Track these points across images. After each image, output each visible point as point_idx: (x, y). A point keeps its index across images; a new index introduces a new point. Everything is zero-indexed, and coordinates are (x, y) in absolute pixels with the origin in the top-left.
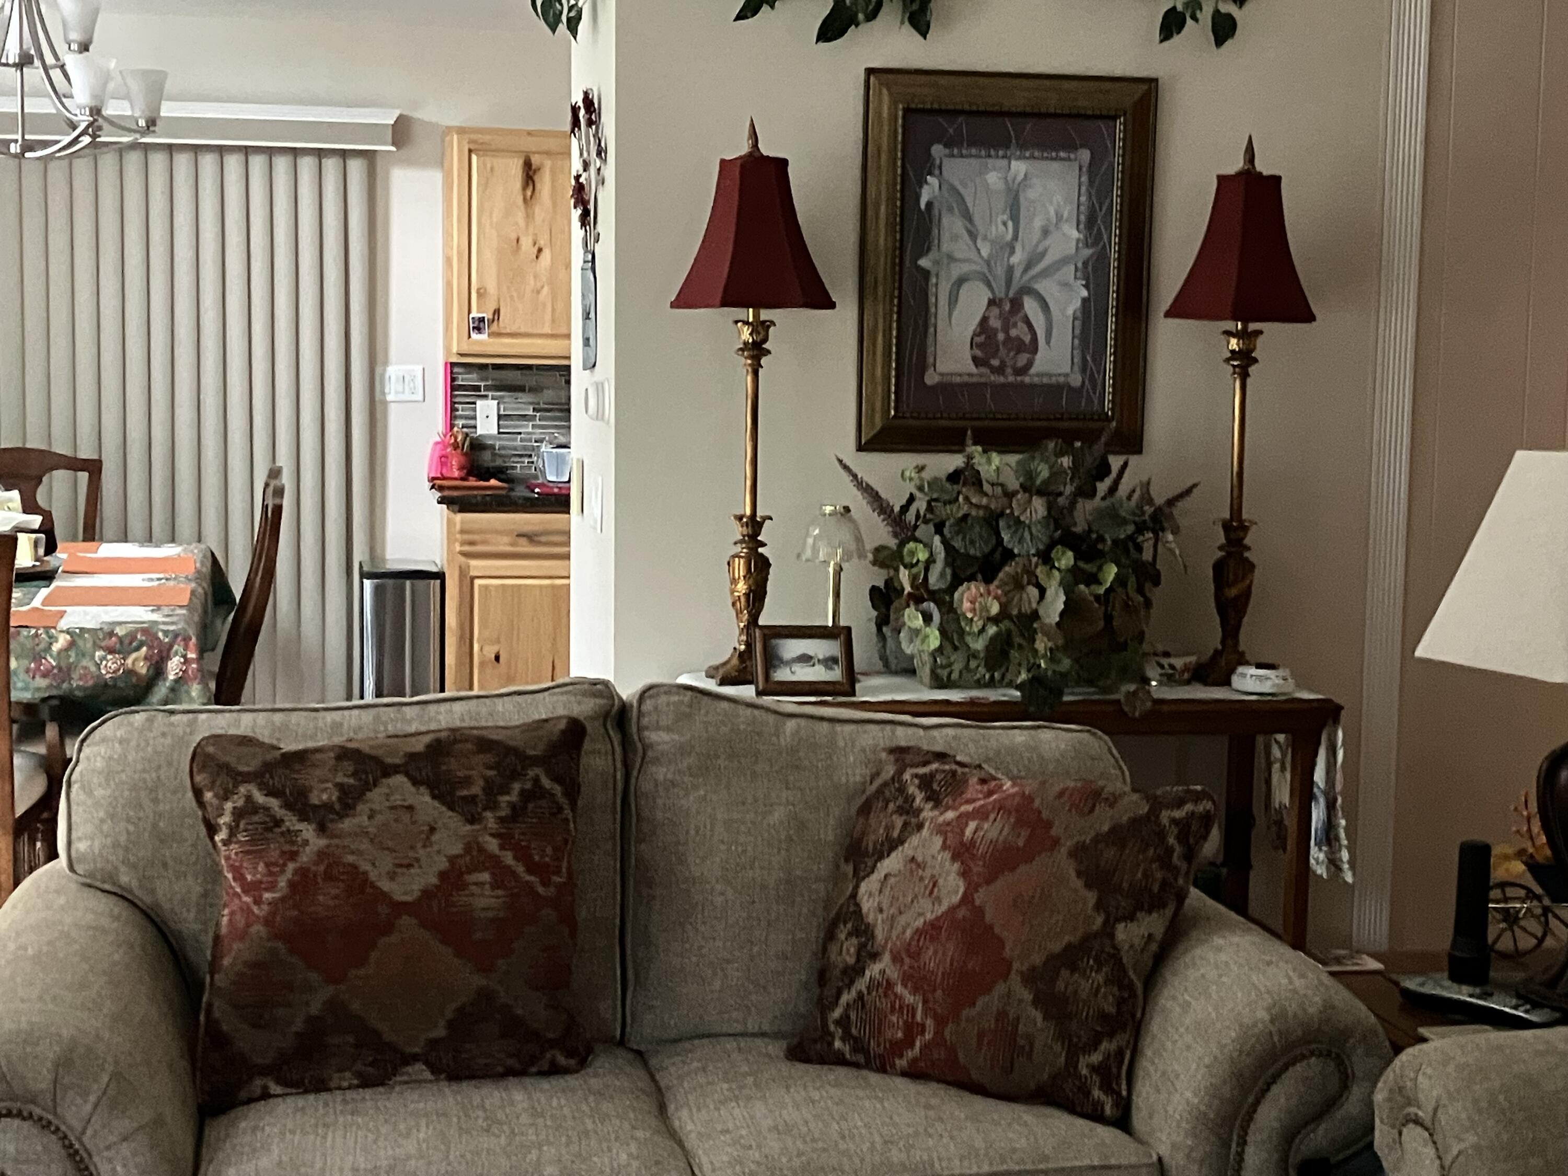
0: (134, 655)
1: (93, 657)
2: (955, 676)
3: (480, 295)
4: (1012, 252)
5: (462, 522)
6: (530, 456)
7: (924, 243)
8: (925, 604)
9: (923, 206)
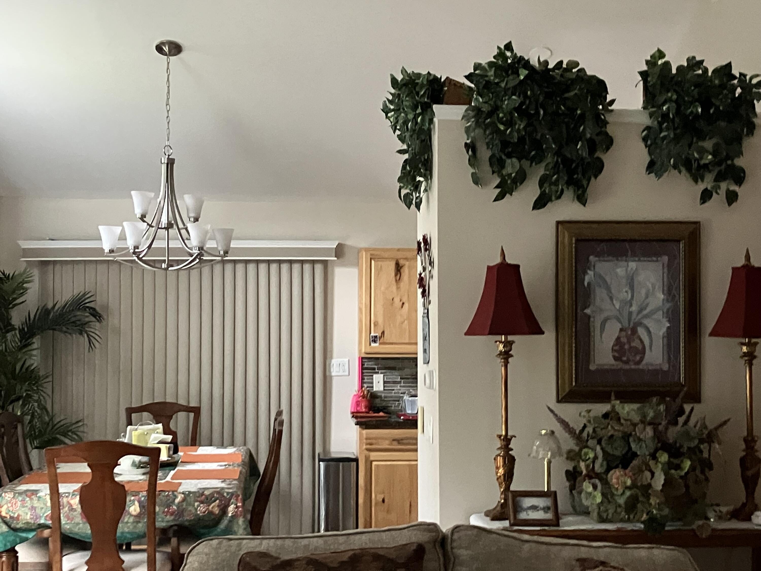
0: (213, 504)
1: (194, 506)
2: (610, 516)
3: (375, 325)
4: (631, 306)
5: (366, 434)
6: (399, 401)
7: (588, 303)
8: (594, 480)
9: (586, 284)
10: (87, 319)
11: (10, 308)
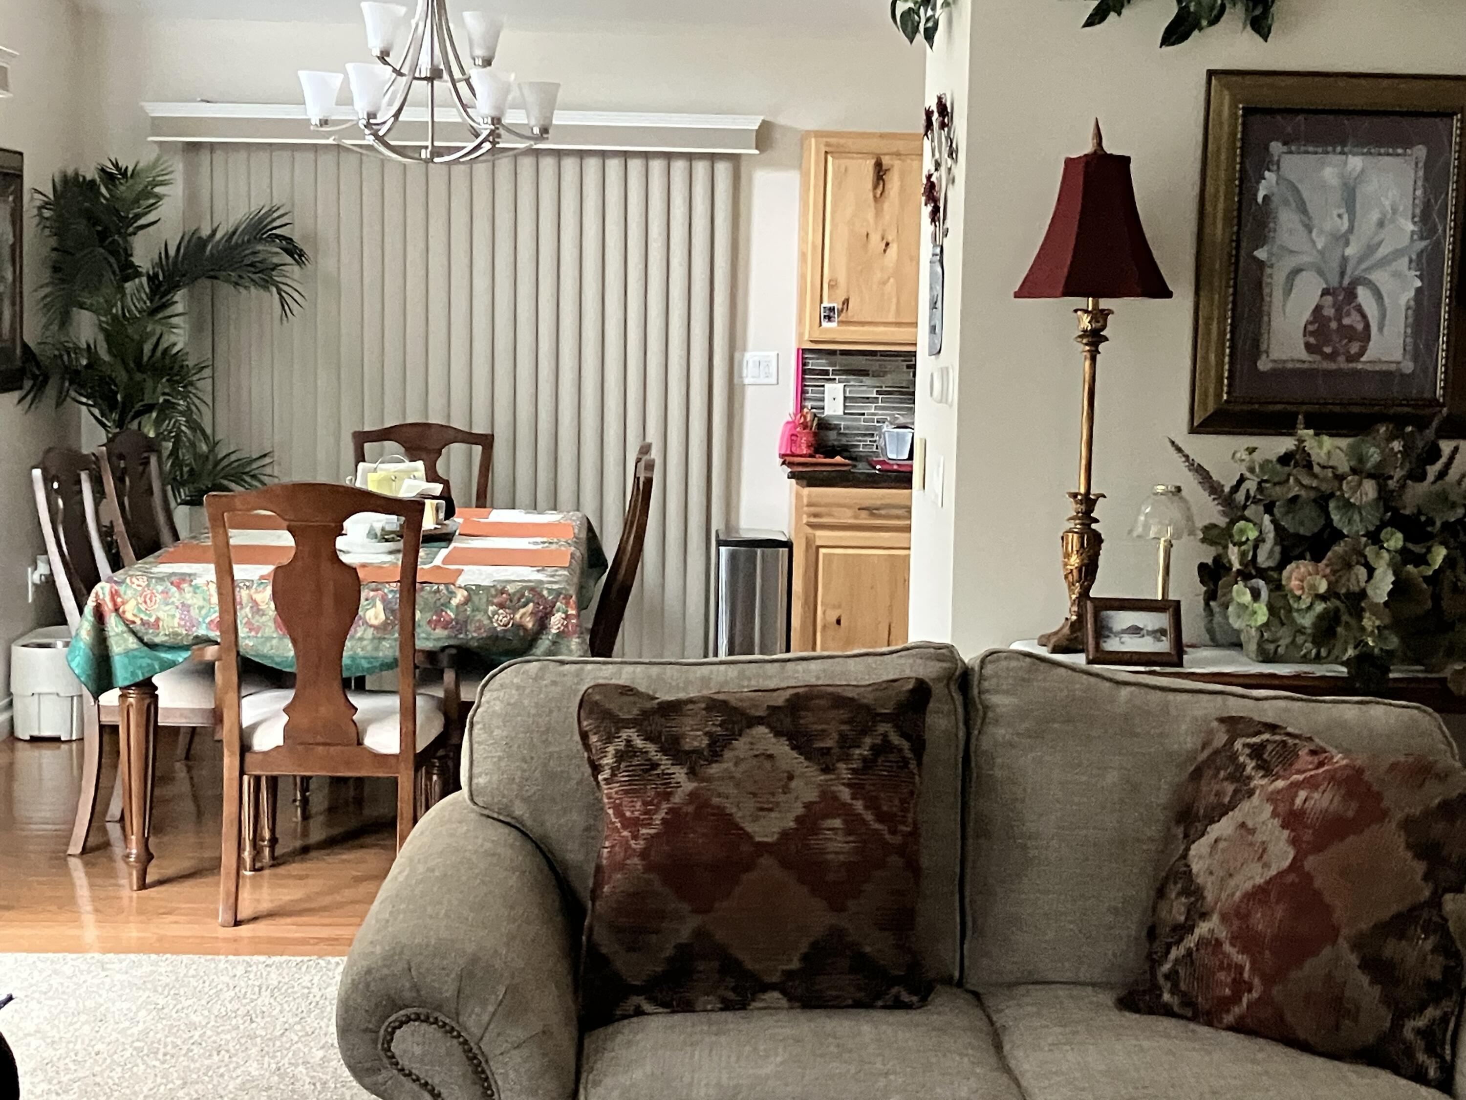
0: (522, 611)
1: (486, 612)
2: (1282, 650)
3: (830, 287)
4: (1347, 244)
5: (809, 496)
6: (872, 435)
7: (1261, 237)
8: (1254, 581)
9: (1260, 200)
10: (275, 260)
11: (130, 235)
